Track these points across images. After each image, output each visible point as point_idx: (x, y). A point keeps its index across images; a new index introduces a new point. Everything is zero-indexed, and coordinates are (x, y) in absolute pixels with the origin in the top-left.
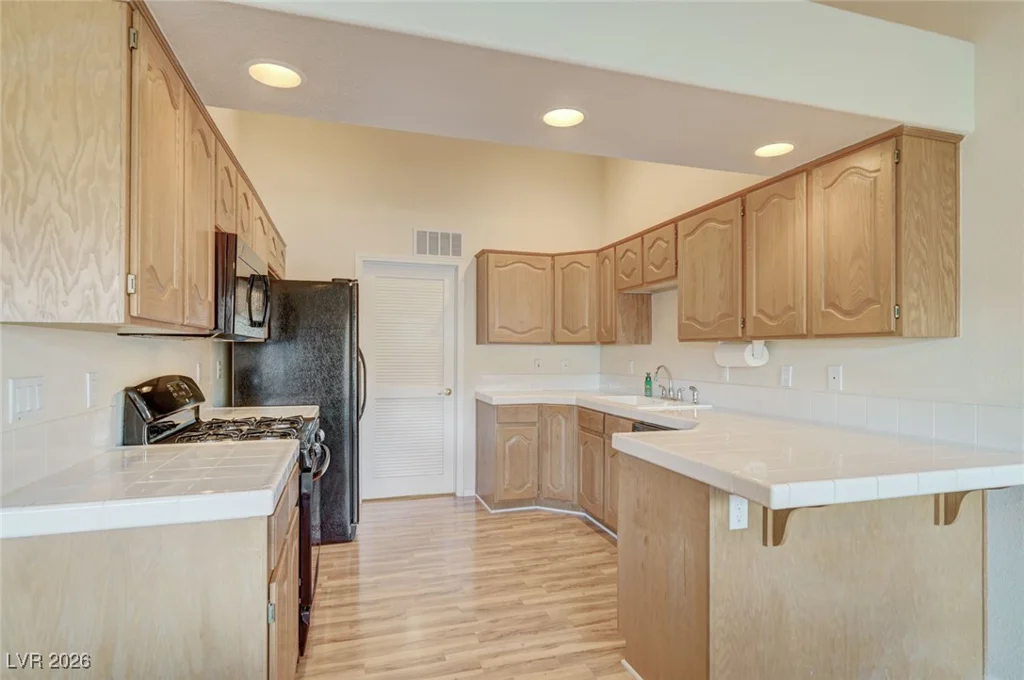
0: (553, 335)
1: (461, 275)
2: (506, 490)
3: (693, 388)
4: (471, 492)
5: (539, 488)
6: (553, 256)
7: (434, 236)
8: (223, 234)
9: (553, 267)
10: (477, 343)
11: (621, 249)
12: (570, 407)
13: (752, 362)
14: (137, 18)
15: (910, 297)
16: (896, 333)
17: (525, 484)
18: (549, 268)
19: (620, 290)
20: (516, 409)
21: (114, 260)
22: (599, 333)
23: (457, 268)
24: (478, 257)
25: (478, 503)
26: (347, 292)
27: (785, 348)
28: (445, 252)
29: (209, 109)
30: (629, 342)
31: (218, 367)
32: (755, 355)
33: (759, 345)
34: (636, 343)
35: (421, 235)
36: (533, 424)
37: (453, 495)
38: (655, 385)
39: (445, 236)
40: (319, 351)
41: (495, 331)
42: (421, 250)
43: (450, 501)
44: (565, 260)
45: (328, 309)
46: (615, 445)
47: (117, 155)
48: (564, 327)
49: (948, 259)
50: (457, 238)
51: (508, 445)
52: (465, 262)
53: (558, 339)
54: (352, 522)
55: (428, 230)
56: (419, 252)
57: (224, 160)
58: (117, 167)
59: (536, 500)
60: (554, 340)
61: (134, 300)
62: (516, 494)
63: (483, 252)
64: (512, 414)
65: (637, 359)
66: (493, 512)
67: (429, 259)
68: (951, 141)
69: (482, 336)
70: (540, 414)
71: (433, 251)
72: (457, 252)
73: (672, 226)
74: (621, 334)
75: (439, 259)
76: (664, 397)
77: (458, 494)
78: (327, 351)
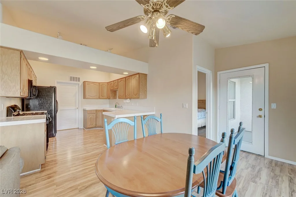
0: (99, 97)
1: (80, 85)
2: (89, 126)
3: (121, 106)
4: (82, 127)
5: (96, 125)
6: (99, 83)
7: (74, 78)
8: (30, 80)
9: (99, 85)
10: (84, 98)
11: (115, 82)
12: (102, 110)
13: (128, 102)
14: (21, 53)
15: (140, 94)
16: (139, 98)
17: (93, 124)
18: (98, 85)
19: (111, 90)
20: (91, 111)
21: (18, 87)
22: (108, 97)
23: (79, 84)
24: (84, 82)
25: (84, 129)
26: (54, 89)
27: (132, 100)
28: (76, 81)
29: (28, 60)
30: (112, 99)
31: (20, 103)
32: (128, 101)
33: (129, 99)
34: (114, 99)
35: (71, 78)
36: (95, 113)
37: (78, 128)
38: (117, 106)
39: (76, 78)
40: (47, 100)
41: (87, 96)
42: (71, 80)
43: (78, 129)
44: (101, 84)
45: (49, 92)
46: (103, 114)
47: (19, 73)
48: (101, 96)
49: (146, 89)
50: (79, 78)
51: (89, 117)
52: (81, 83)
53: (100, 98)
54: (55, 133)
55: (72, 76)
56: (70, 81)
57: (29, 67)
58: (19, 74)
59: (95, 127)
60: (99, 98)
61: (22, 93)
62: (91, 126)
63: (85, 81)
64: (91, 112)
65: (114, 101)
66: (86, 130)
67: (72, 82)
68: (146, 75)
69: (84, 97)
70: (96, 111)
71: (74, 80)
72: (79, 81)
73: (125, 78)
74: (111, 97)
75: (75, 82)
76: (118, 108)
77: (80, 128)
78: (49, 100)
